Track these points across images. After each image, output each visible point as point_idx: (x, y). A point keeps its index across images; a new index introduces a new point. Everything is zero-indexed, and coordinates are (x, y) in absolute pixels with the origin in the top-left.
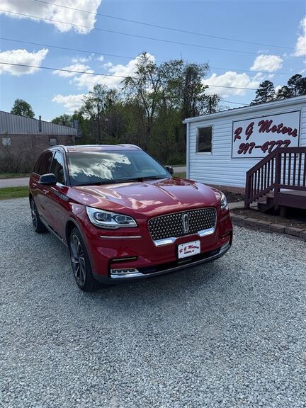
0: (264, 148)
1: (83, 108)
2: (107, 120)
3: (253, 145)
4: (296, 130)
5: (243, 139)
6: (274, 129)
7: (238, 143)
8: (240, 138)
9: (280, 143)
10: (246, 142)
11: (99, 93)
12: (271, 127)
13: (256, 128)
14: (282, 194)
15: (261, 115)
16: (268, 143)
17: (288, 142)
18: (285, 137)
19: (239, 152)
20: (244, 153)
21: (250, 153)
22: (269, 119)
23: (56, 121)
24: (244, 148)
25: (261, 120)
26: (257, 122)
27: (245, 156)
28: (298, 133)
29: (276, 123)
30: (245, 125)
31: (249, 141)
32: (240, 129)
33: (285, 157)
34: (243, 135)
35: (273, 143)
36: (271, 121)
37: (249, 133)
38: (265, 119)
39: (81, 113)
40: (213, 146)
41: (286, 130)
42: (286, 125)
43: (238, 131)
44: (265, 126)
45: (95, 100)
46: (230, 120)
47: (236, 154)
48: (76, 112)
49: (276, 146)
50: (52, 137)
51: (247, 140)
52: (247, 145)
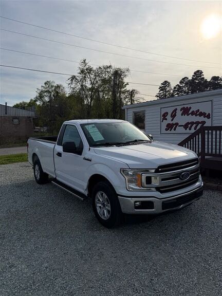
0: (186, 126)
1: (36, 97)
2: (57, 106)
3: (177, 124)
4: (209, 114)
5: (169, 120)
6: (193, 113)
7: (165, 123)
8: (166, 119)
9: (198, 123)
10: (171, 123)
11: (49, 87)
12: (190, 112)
13: (179, 113)
14: (207, 160)
15: (182, 104)
16: (188, 123)
17: (204, 123)
18: (201, 119)
19: (166, 130)
20: (170, 130)
21: (175, 130)
22: (189, 106)
23: (17, 106)
24: (170, 127)
25: (182, 107)
26: (179, 108)
27: (171, 132)
28: (211, 117)
29: (194, 108)
30: (170, 111)
31: (174, 122)
32: (167, 113)
33: (208, 133)
34: (169, 117)
35: (192, 123)
36: (190, 108)
37: (173, 116)
38: (185, 106)
39: (35, 101)
40: (146, 125)
41: (201, 114)
42: (202, 110)
43: (165, 115)
44: (186, 111)
45: (46, 91)
46: (158, 107)
47: (164, 131)
48: (31, 100)
49: (194, 125)
50: (16, 118)
51: (172, 120)
52: (172, 125)
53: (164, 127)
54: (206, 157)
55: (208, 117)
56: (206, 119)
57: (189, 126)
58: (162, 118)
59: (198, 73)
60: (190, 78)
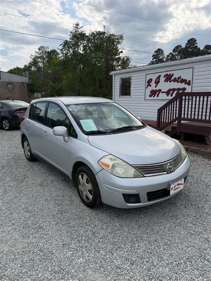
0: (168, 93)
1: (30, 63)
2: (50, 72)
3: (160, 91)
4: (190, 81)
5: (153, 87)
6: (175, 80)
7: (150, 89)
8: (151, 86)
9: (179, 89)
10: (155, 89)
11: (43, 52)
12: (173, 78)
13: (162, 79)
14: (183, 124)
15: (166, 70)
16: (170, 90)
17: (184, 89)
18: (182, 85)
19: (150, 96)
20: (154, 97)
21: (158, 96)
22: (171, 73)
23: (11, 72)
24: (154, 93)
25: (165, 73)
26: (163, 75)
28: (191, 83)
29: (176, 76)
30: (154, 78)
31: (157, 88)
32: (151, 80)
33: (185, 99)
34: (153, 84)
35: (174, 90)
36: (173, 74)
37: (157, 82)
38: (168, 73)
39: (30, 67)
40: (132, 92)
41: (183, 81)
42: (183, 77)
43: (150, 81)
44: (168, 78)
45: (40, 57)
46: (144, 74)
47: (148, 97)
48: (25, 66)
49: (176, 92)
50: (9, 83)
51: (156, 87)
52: (156, 91)
53: (148, 93)
54: (182, 122)
55: (189, 83)
56: (186, 86)
57: (171, 92)
58: (147, 84)
59: (192, 42)
60: (184, 46)
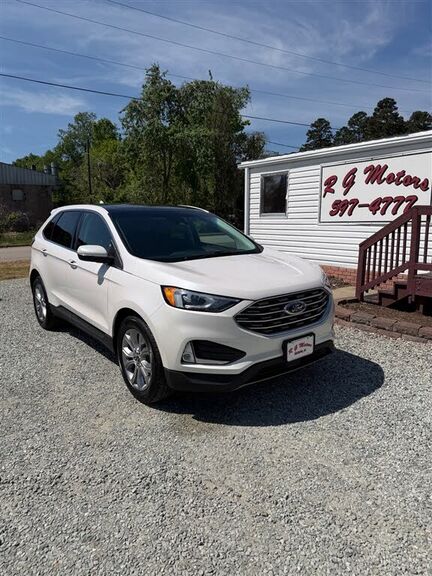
0: (374, 207)
1: (59, 147)
3: (355, 202)
4: (427, 180)
5: (339, 193)
6: (391, 179)
7: (330, 199)
8: (333, 192)
9: (400, 200)
10: (343, 198)
11: (84, 125)
12: (385, 176)
13: (361, 177)
14: (420, 277)
15: (370, 158)
16: (379, 201)
17: (415, 199)
18: (408, 191)
19: (332, 214)
20: (341, 215)
21: (350, 214)
22: (382, 163)
23: (18, 164)
25: (368, 164)
26: (361, 167)
27: (341, 219)
28: (430, 186)
31: (349, 197)
32: (334, 179)
33: (428, 221)
34: (338, 187)
35: (388, 200)
36: (386, 167)
37: (349, 184)
38: (375, 164)
40: (289, 204)
41: (411, 181)
42: (411, 173)
43: (331, 182)
44: (375, 175)
47: (326, 217)
49: (393, 205)
50: (17, 187)
52: (345, 203)
54: (419, 272)
55: (425, 186)
56: (418, 192)
57: (382, 205)
58: (324, 188)
59: (387, 105)
60: (370, 114)
